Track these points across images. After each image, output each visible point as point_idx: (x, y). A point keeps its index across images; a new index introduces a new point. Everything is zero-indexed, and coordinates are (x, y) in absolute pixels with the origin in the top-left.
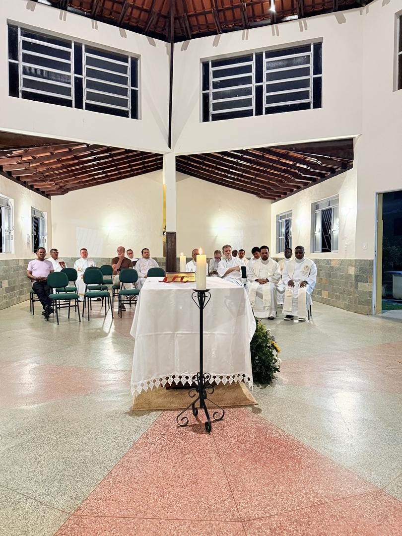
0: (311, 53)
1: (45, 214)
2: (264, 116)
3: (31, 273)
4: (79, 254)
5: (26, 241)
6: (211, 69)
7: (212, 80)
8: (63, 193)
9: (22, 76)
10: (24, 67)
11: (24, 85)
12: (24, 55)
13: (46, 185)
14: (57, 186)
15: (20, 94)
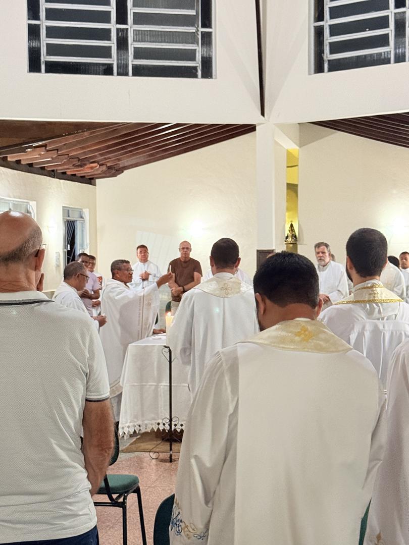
1: (86, 213)
7: (328, 3)
8: (114, 175)
9: (45, 41)
10: (48, 28)
11: (49, 53)
12: (48, 10)
13: (86, 171)
14: (104, 168)
15: (43, 67)
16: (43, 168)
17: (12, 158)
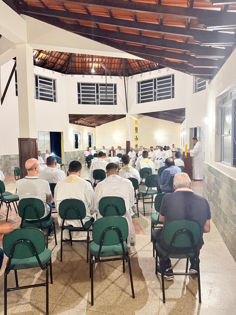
0: (171, 79)
1: (93, 133)
2: (157, 101)
3: (85, 155)
4: (102, 148)
5: (86, 144)
6: (140, 85)
7: (141, 89)
8: (99, 126)
9: (81, 97)
10: (82, 95)
11: (82, 100)
12: (82, 91)
13: (93, 124)
14: (97, 124)
15: (81, 103)
16: (83, 124)
17: (76, 122)
